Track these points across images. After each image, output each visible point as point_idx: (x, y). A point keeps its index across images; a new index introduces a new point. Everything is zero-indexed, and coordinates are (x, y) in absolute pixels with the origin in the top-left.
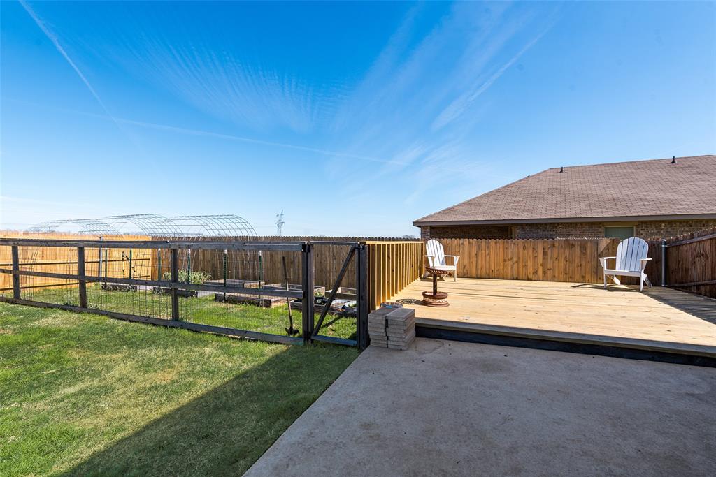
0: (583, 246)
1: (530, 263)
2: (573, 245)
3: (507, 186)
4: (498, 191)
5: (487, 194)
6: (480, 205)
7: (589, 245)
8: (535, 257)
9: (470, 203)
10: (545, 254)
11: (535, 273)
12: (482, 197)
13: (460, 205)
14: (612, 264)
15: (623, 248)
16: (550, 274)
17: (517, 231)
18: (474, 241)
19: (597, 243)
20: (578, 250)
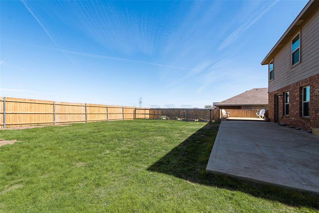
0: (254, 111)
1: (244, 114)
2: (252, 111)
3: (240, 94)
4: (237, 96)
5: (234, 97)
6: (232, 100)
7: (255, 111)
8: (245, 113)
9: (229, 100)
10: (247, 112)
11: (245, 116)
12: (233, 98)
13: (226, 100)
14: (259, 114)
15: (261, 111)
16: (248, 116)
17: (242, 107)
18: (232, 110)
19: (257, 110)
20: (253, 112)
